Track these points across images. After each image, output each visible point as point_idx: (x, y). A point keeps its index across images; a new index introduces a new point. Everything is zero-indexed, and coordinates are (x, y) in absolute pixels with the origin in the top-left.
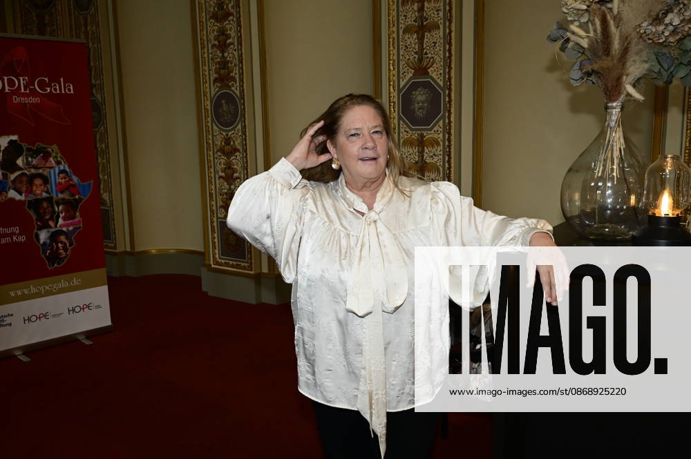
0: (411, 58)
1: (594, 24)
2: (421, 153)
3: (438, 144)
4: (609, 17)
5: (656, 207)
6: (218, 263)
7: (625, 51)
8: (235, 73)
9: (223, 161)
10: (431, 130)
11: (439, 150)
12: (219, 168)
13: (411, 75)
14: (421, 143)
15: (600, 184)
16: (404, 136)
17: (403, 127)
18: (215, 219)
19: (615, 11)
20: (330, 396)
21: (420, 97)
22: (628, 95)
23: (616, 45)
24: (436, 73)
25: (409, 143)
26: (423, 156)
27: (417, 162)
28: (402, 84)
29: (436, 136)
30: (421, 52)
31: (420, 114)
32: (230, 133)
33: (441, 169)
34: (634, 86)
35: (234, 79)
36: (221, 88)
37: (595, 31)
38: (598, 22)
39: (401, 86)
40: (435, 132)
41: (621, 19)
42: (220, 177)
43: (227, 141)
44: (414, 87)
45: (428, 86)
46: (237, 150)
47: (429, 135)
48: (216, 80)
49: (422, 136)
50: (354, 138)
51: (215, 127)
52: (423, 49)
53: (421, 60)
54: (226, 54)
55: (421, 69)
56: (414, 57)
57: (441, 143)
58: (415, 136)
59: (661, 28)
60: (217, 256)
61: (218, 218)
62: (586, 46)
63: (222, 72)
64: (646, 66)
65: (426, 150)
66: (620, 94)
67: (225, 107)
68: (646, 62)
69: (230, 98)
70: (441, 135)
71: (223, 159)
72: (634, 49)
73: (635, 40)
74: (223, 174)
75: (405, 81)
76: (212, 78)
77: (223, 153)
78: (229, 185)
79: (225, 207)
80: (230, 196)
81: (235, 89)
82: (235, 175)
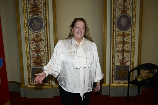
0: (121, 8)
2: (123, 38)
3: (129, 35)
6: (31, 85)
8: (42, 9)
9: (34, 44)
10: (127, 31)
11: (130, 37)
12: (32, 47)
13: (120, 13)
14: (124, 35)
16: (117, 33)
17: (117, 30)
18: (30, 68)
21: (124, 20)
24: (129, 13)
25: (119, 35)
26: (124, 39)
27: (122, 41)
28: (117, 16)
29: (129, 33)
30: (124, 6)
31: (123, 26)
32: (38, 33)
33: (130, 43)
35: (41, 12)
36: (33, 15)
39: (117, 17)
40: (128, 31)
42: (33, 51)
43: (37, 36)
44: (121, 17)
45: (126, 17)
46: (42, 40)
47: (126, 32)
48: (30, 12)
49: (124, 33)
50: (77, 28)
51: (30, 31)
52: (125, 5)
53: (124, 8)
54: (36, 2)
55: (124, 11)
56: (122, 7)
57: (131, 35)
58: (121, 33)
60: (31, 82)
61: (31, 67)
63: (34, 9)
65: (125, 37)
67: (36, 23)
69: (39, 20)
70: (131, 32)
71: (35, 44)
74: (34, 50)
75: (118, 15)
76: (28, 11)
77: (35, 41)
78: (38, 54)
79: (35, 62)
80: (39, 58)
81: (42, 16)
82: (41, 50)
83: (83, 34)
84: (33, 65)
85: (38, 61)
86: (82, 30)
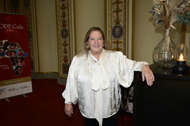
1: (161, 8)
2: (118, 45)
3: (122, 43)
4: (166, 6)
5: (179, 58)
6: (62, 76)
7: (170, 15)
8: (67, 24)
9: (64, 48)
10: (120, 39)
11: (122, 45)
12: (62, 49)
13: (115, 24)
14: (117, 43)
15: (163, 52)
16: (113, 41)
17: (113, 38)
19: (167, 4)
21: (117, 30)
22: (171, 27)
23: (168, 13)
24: (122, 24)
25: (114, 43)
26: (118, 46)
27: (116, 48)
28: (112, 26)
30: (118, 18)
31: (117, 34)
32: (66, 40)
33: (123, 50)
34: (173, 25)
36: (63, 28)
37: (162, 10)
41: (169, 6)
43: (65, 42)
44: (116, 27)
46: (67, 45)
47: (120, 40)
48: (62, 26)
49: (118, 41)
51: (62, 38)
52: (118, 17)
53: (117, 20)
54: (65, 19)
55: (118, 22)
56: (115, 19)
57: (123, 43)
58: (116, 41)
59: (180, 8)
60: (62, 73)
62: (159, 14)
63: (64, 23)
64: (176, 19)
65: (119, 45)
66: (169, 27)
67: (64, 33)
68: (176, 18)
69: (66, 31)
70: (123, 40)
71: (64, 47)
72: (172, 14)
73: (173, 12)
74: (64, 51)
75: (113, 26)
76: (61, 25)
77: (64, 45)
78: (65, 54)
79: (64, 60)
80: (66, 57)
81: (67, 28)
82: (67, 51)
83: (101, 47)
84: (63, 62)
85: (65, 59)
86: (99, 42)
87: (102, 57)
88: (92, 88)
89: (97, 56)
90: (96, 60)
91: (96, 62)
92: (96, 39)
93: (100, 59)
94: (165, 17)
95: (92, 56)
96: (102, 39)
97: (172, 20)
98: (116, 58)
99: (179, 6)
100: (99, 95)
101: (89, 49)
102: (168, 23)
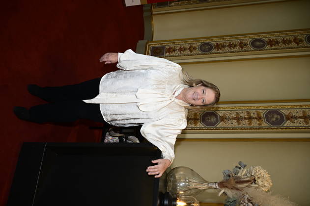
1: (247, 178)
2: (192, 119)
3: (195, 125)
4: (250, 183)
5: (180, 200)
6: (149, 46)
7: (237, 189)
8: (220, 51)
10: (200, 122)
12: (184, 45)
13: (221, 115)
14: (195, 119)
15: (187, 181)
17: (201, 113)
18: (165, 44)
19: (252, 185)
20: (103, 84)
21: (213, 119)
22: (220, 191)
23: (239, 186)
25: (195, 115)
28: (217, 112)
29: (198, 125)
30: (229, 119)
31: (206, 118)
32: (197, 49)
34: (224, 193)
35: (218, 50)
36: (214, 45)
37: (244, 178)
38: (248, 179)
40: (200, 124)
41: (249, 187)
43: (195, 49)
44: (216, 116)
45: (217, 121)
46: (191, 52)
48: (217, 44)
49: (198, 120)
51: (200, 44)
53: (226, 119)
54: (227, 47)
55: (223, 119)
56: (227, 116)
57: (196, 127)
58: (198, 117)
59: (247, 202)
60: (152, 46)
62: (238, 175)
63: (220, 46)
64: (231, 197)
66: (220, 187)
67: (207, 47)
68: (233, 197)
69: (210, 49)
70: (199, 127)
71: (188, 47)
72: (238, 192)
73: (241, 192)
74: (182, 47)
76: (218, 42)
77: (190, 47)
78: (178, 50)
79: (170, 48)
80: (174, 50)
81: (214, 51)
82: (182, 52)
83: (193, 102)
84: (168, 47)
85: (172, 50)
86: (199, 101)
87: (180, 102)
88: (139, 89)
89: (181, 96)
90: (176, 95)
91: (174, 94)
92: (204, 96)
93: (177, 101)
94: (235, 183)
95: (181, 90)
96: (203, 104)
97: (230, 191)
98: (179, 121)
99: (249, 200)
100: (130, 98)
101: (191, 86)
102: (227, 187)
